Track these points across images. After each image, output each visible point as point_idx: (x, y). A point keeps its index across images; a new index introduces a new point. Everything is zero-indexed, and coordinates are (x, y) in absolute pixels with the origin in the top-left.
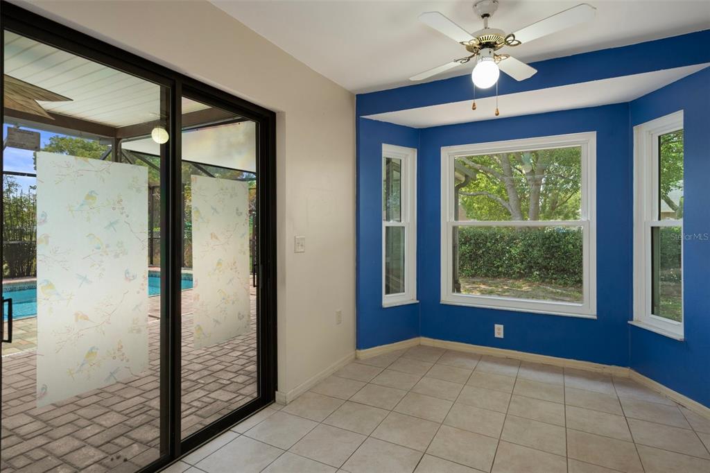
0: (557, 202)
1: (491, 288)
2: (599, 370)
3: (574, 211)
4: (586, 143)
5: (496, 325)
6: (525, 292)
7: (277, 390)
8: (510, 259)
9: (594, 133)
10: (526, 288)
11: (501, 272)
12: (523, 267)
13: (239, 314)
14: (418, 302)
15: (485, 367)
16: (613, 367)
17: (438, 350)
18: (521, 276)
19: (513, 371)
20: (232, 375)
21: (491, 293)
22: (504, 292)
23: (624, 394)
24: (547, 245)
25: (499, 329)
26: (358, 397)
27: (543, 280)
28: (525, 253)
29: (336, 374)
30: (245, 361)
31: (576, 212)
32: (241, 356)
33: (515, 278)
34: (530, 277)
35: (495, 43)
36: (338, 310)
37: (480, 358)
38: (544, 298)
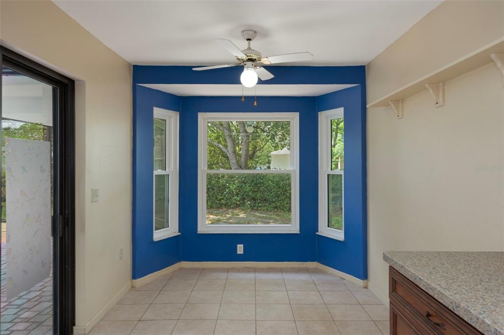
0: (257, 148)
1: (217, 217)
2: (301, 266)
3: (267, 155)
4: (293, 119)
5: (238, 245)
6: (242, 218)
7: (74, 325)
8: (229, 193)
9: (298, 113)
10: (242, 215)
11: (222, 204)
12: (238, 199)
13: (42, 262)
14: (180, 234)
15: (234, 276)
16: (308, 263)
17: (197, 269)
18: (237, 206)
19: (251, 275)
20: (9, 325)
21: (218, 221)
22: (228, 220)
23: (316, 278)
24: (255, 182)
25: (240, 248)
26: (147, 316)
27: (252, 208)
28: (240, 188)
29: (120, 303)
30: (16, 311)
31: (269, 155)
32: (8, 307)
33: (233, 208)
34: (243, 206)
35: (256, 59)
36: (120, 248)
37: (228, 270)
38: (256, 222)
